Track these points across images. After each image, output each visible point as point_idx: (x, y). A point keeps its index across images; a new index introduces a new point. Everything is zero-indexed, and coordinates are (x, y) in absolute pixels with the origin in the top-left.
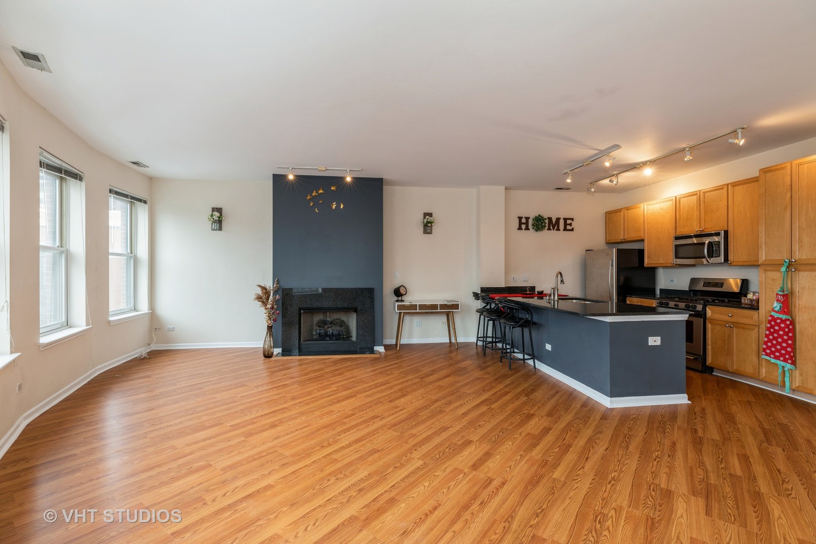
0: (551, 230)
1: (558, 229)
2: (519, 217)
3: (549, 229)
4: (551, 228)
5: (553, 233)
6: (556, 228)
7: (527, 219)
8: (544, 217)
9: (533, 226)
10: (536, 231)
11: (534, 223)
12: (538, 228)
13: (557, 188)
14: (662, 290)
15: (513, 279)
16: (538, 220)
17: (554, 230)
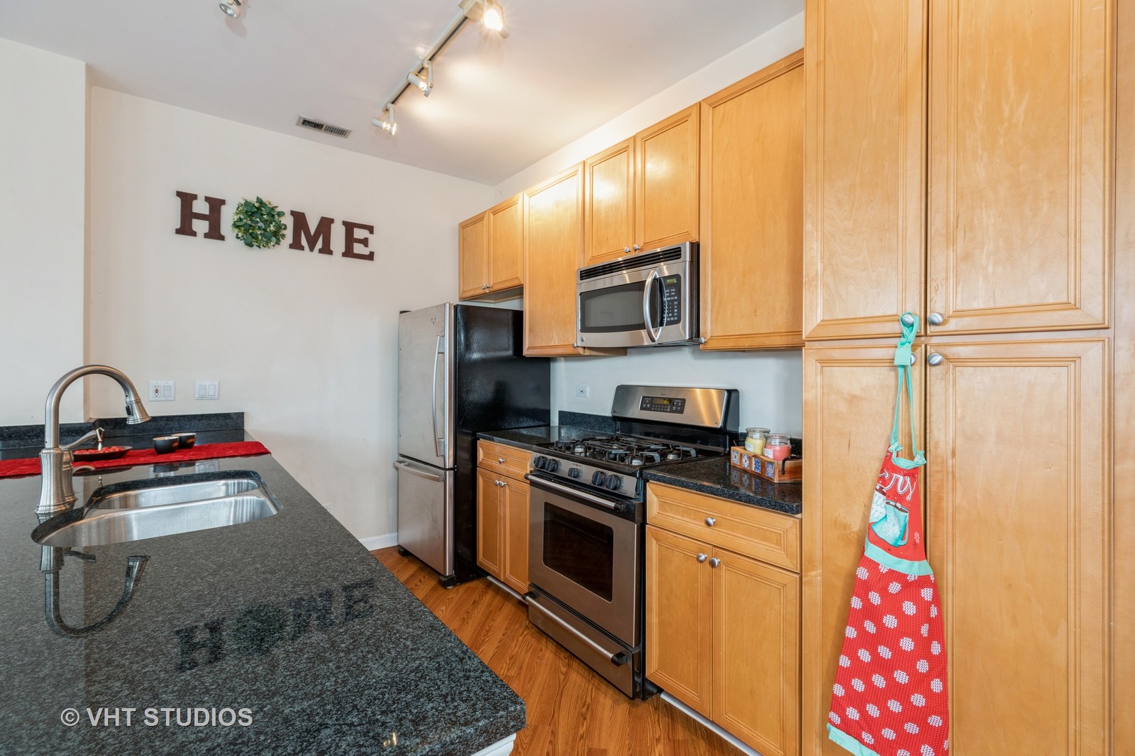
0: (302, 248)
3: (296, 245)
4: (304, 242)
5: (310, 258)
6: (319, 245)
7: (215, 203)
8: (277, 207)
9: (237, 230)
10: (250, 245)
11: (240, 220)
12: (254, 237)
13: (306, 123)
14: (563, 415)
15: (157, 391)
16: (253, 213)
17: (312, 249)
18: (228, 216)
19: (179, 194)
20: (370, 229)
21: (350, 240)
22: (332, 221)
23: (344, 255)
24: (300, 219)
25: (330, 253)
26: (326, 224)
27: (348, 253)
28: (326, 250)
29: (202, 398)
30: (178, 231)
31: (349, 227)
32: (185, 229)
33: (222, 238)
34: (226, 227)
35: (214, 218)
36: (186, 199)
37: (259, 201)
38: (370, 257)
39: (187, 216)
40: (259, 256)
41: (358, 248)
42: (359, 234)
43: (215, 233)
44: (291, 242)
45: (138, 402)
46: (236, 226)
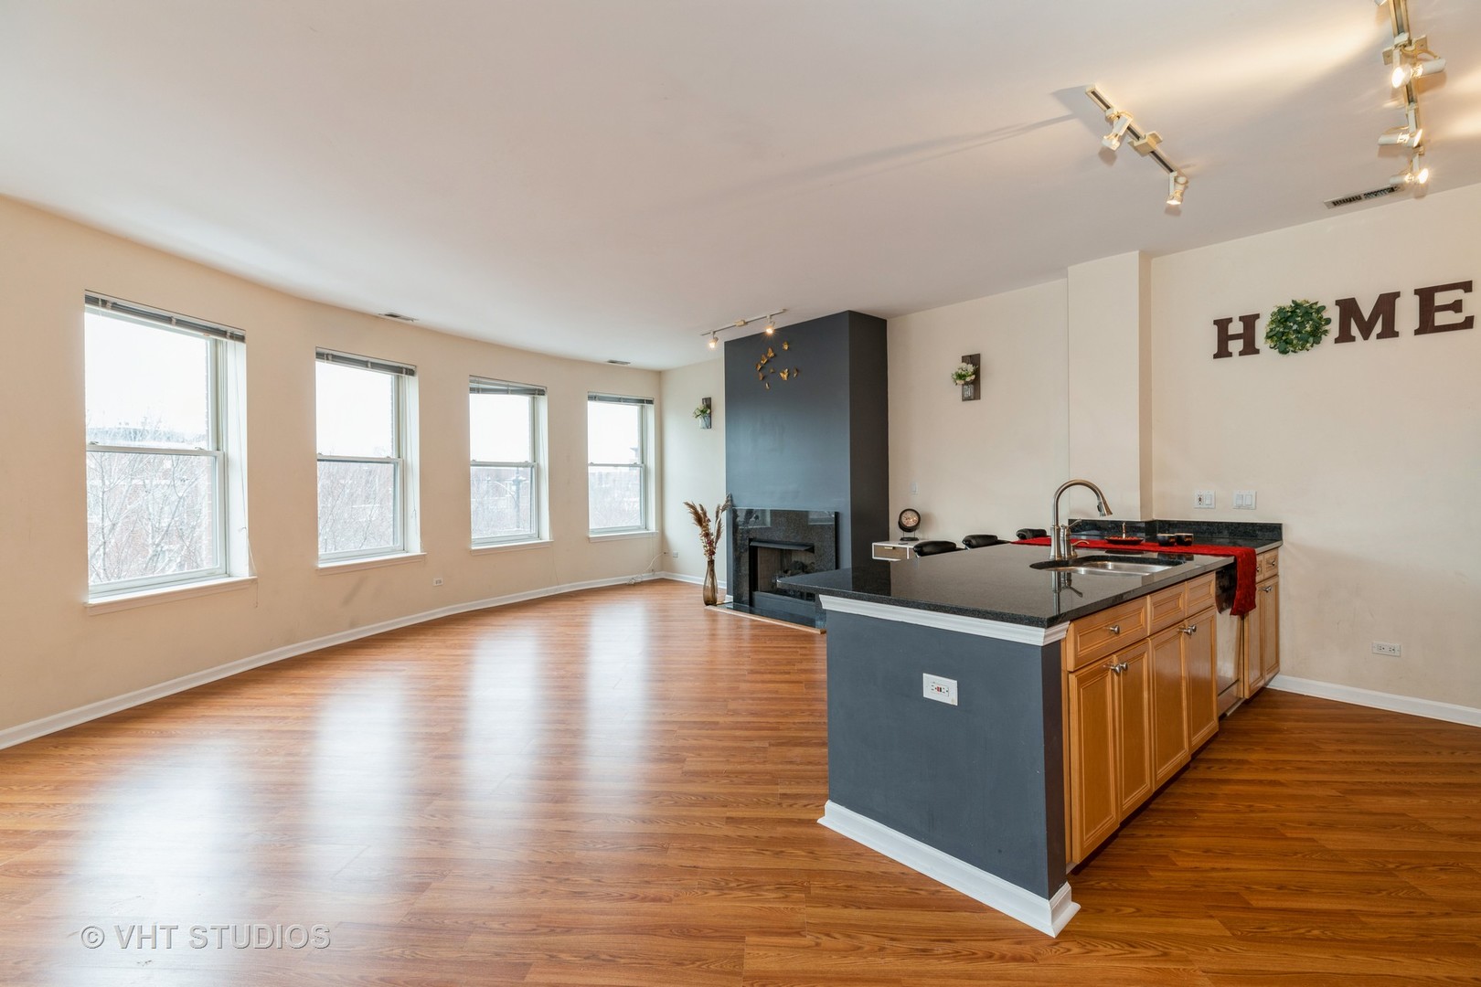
0: (1353, 339)
1: (1389, 332)
2: (1216, 322)
3: (1345, 337)
4: (1355, 331)
5: (1367, 349)
6: (1378, 328)
7: (1249, 321)
8: (1316, 303)
12: (1288, 342)
15: (1200, 500)
17: (1366, 336)
18: (1262, 328)
20: (1466, 286)
21: (1428, 310)
22: (1397, 295)
23: (1418, 332)
24: (1348, 307)
25: (1395, 335)
26: (1388, 300)
27: (1426, 328)
29: (1239, 507)
30: (1216, 356)
31: (1427, 294)
32: (1223, 352)
33: (1257, 352)
34: (1261, 340)
35: (1248, 336)
36: (1222, 324)
37: (1297, 305)
38: (1467, 324)
39: (1224, 339)
40: (1298, 359)
41: (1444, 318)
42: (1445, 298)
43: (1250, 349)
44: (1337, 335)
45: (1105, 503)
46: (1269, 337)
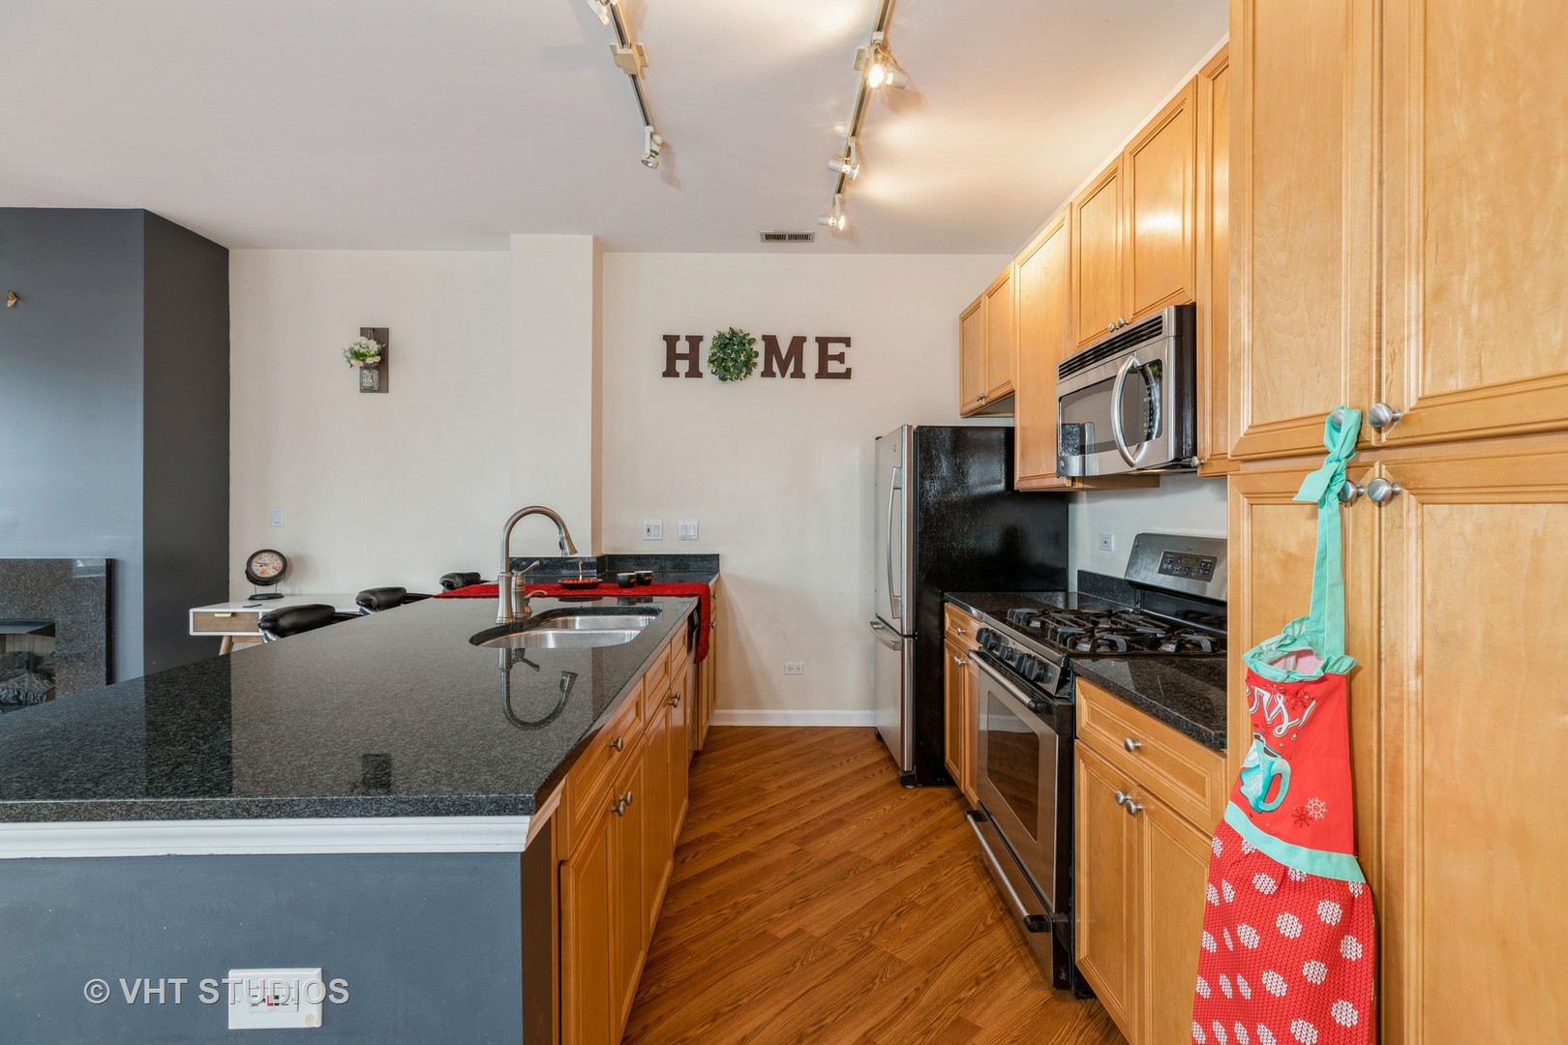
0: (773, 375)
3: (768, 373)
4: (775, 368)
5: (783, 384)
6: (791, 369)
7: (695, 341)
8: (748, 334)
9: (711, 365)
10: (723, 379)
11: (713, 355)
12: (726, 369)
13: (769, 237)
14: (1083, 576)
15: (649, 530)
16: (726, 345)
17: (783, 375)
18: (705, 350)
19: (666, 338)
20: (847, 341)
21: (824, 357)
22: (804, 339)
23: (818, 376)
24: (771, 342)
25: (803, 376)
26: (798, 343)
27: (823, 373)
28: (799, 374)
29: (684, 538)
30: (665, 375)
31: (823, 342)
32: (670, 372)
33: (700, 375)
34: (704, 366)
35: (693, 357)
36: (671, 340)
37: (733, 333)
38: (847, 374)
39: (672, 357)
40: (733, 388)
41: (833, 367)
42: (834, 349)
43: (694, 372)
44: (763, 370)
45: (568, 537)
46: (711, 362)
